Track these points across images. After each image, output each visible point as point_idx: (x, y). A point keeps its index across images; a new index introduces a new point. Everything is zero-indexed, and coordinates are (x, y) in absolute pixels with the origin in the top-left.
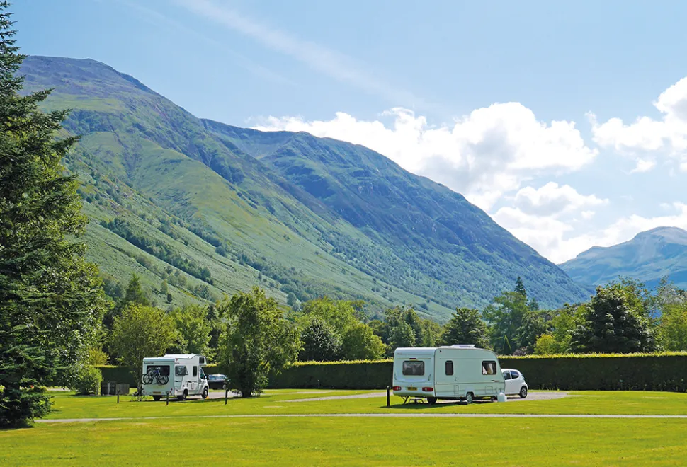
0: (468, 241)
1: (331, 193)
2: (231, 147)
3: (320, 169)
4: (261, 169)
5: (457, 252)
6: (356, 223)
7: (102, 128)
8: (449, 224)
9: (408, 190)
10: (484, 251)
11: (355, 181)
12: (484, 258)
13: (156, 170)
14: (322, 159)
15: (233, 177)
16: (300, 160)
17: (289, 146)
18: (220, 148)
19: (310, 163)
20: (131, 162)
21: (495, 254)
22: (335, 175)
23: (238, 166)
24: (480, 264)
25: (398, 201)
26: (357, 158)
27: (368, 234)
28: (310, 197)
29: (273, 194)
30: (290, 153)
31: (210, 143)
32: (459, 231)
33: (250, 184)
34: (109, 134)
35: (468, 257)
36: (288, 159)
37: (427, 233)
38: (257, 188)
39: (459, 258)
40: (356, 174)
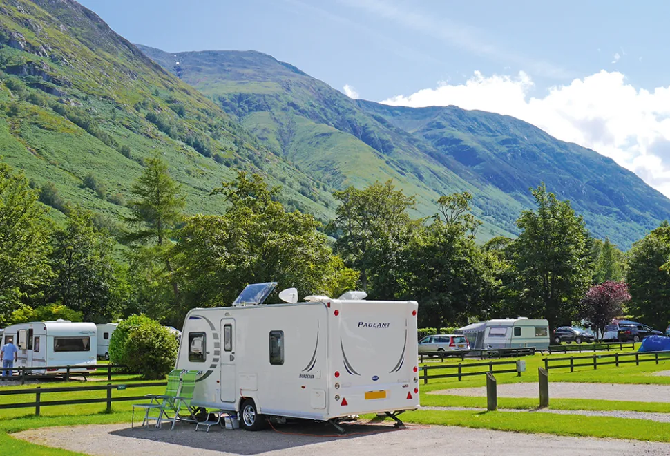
0: (619, 202)
1: (479, 161)
2: (382, 121)
3: (468, 140)
4: (411, 141)
5: (608, 213)
6: (505, 188)
7: (259, 108)
8: (600, 186)
9: (557, 156)
10: (637, 212)
11: (504, 149)
12: (637, 219)
13: (309, 143)
14: (470, 130)
15: (383, 148)
16: (449, 132)
17: (438, 119)
18: (371, 122)
19: (458, 134)
20: (285, 137)
21: (647, 214)
22: (484, 144)
23: (387, 137)
24: (634, 224)
25: (547, 166)
26: (505, 128)
27: (517, 198)
28: (459, 165)
29: (422, 162)
30: (439, 126)
31: (361, 118)
32: (610, 193)
33: (400, 153)
34: (266, 114)
35: (620, 218)
36: (437, 131)
37: (577, 196)
38: (406, 157)
39: (612, 219)
40: (504, 142)
